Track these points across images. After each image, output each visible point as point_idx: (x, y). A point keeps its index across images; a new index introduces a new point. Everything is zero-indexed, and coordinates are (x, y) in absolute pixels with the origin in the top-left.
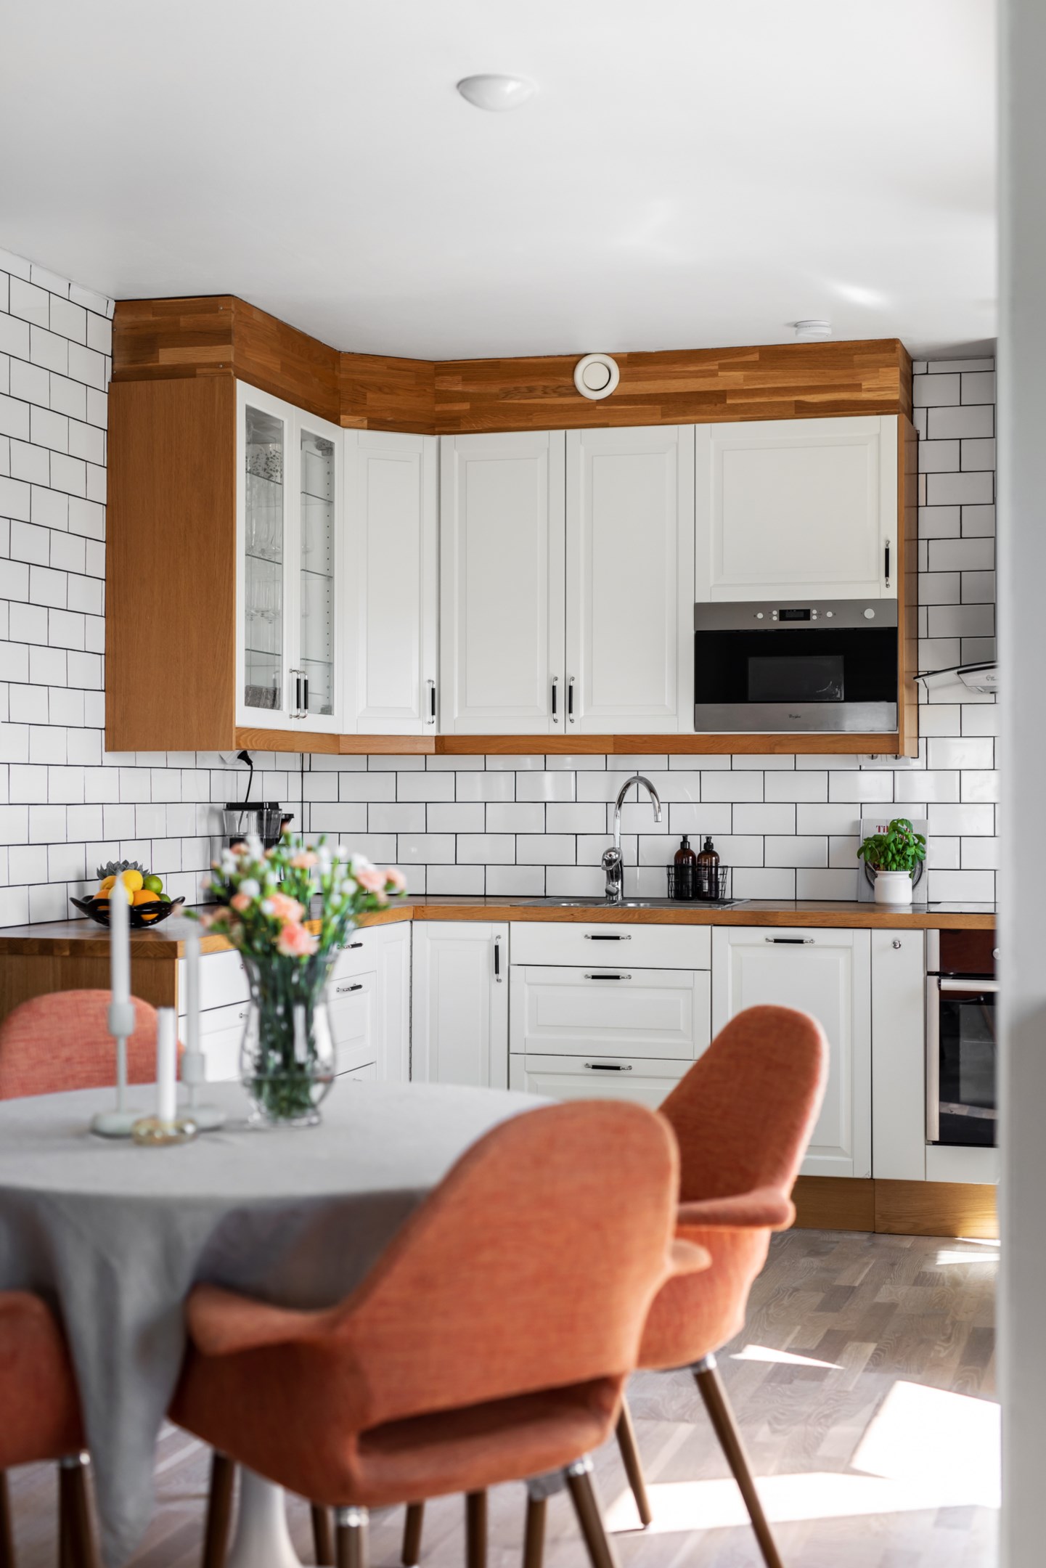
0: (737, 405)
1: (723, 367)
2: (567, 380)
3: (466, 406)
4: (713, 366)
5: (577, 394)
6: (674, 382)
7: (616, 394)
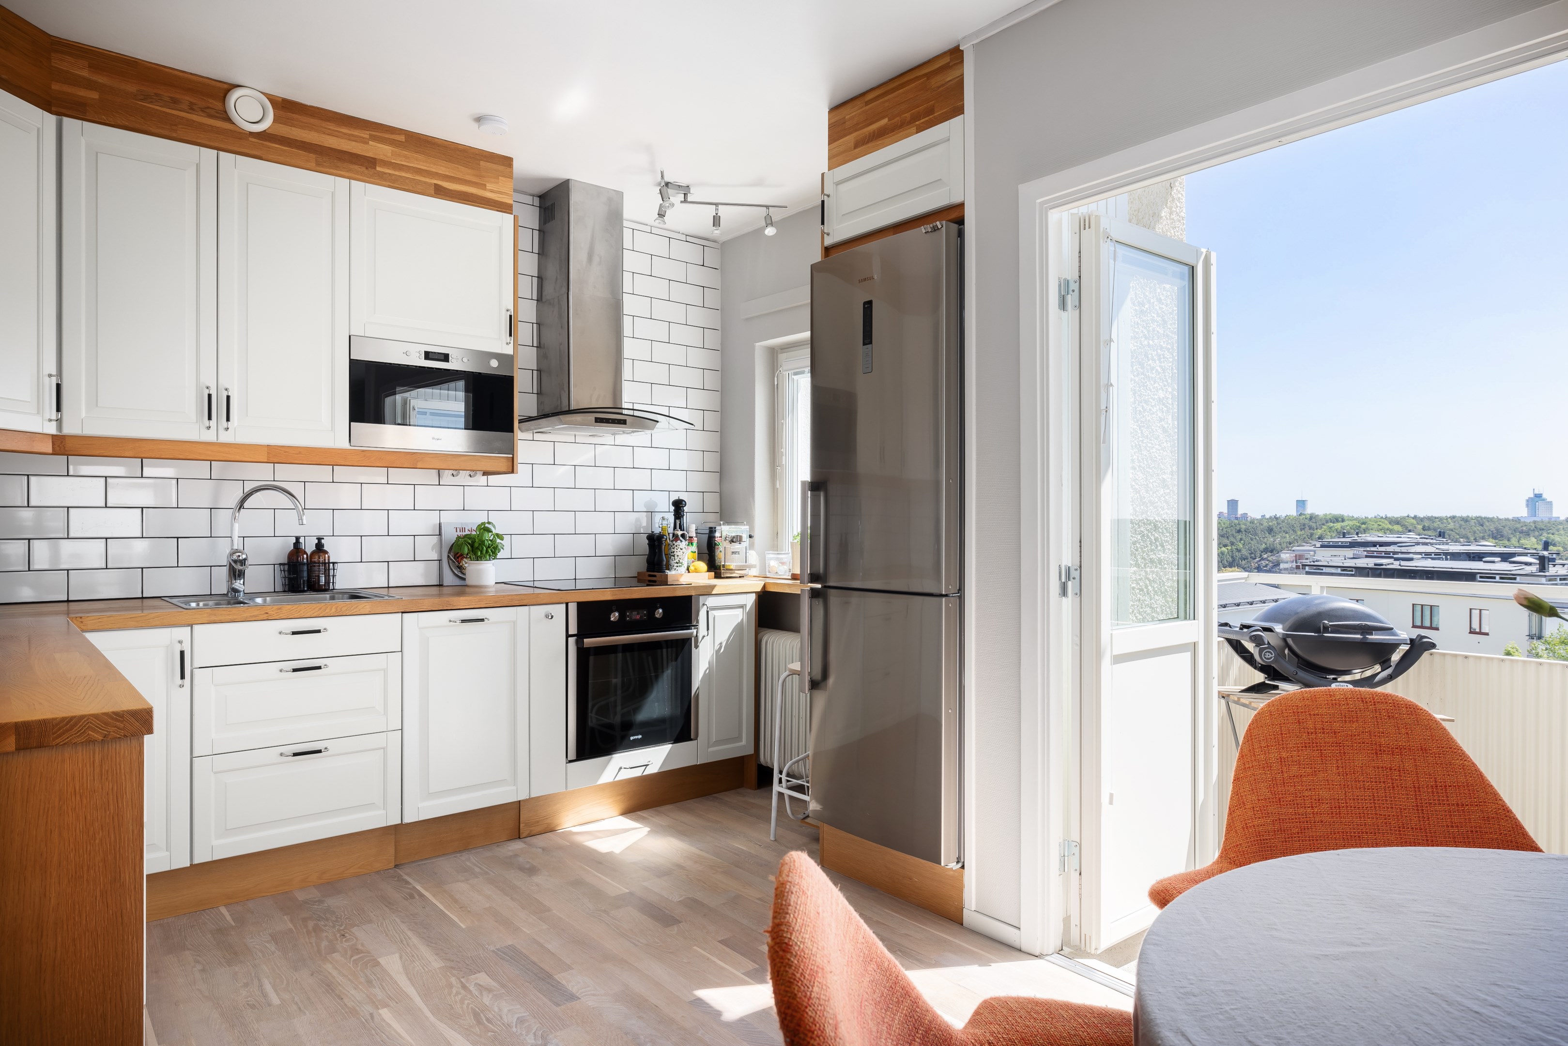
0: (386, 173)
1: (374, 138)
2: (218, 105)
3: (95, 95)
4: (365, 134)
5: (228, 119)
6: (327, 137)
7: (270, 131)
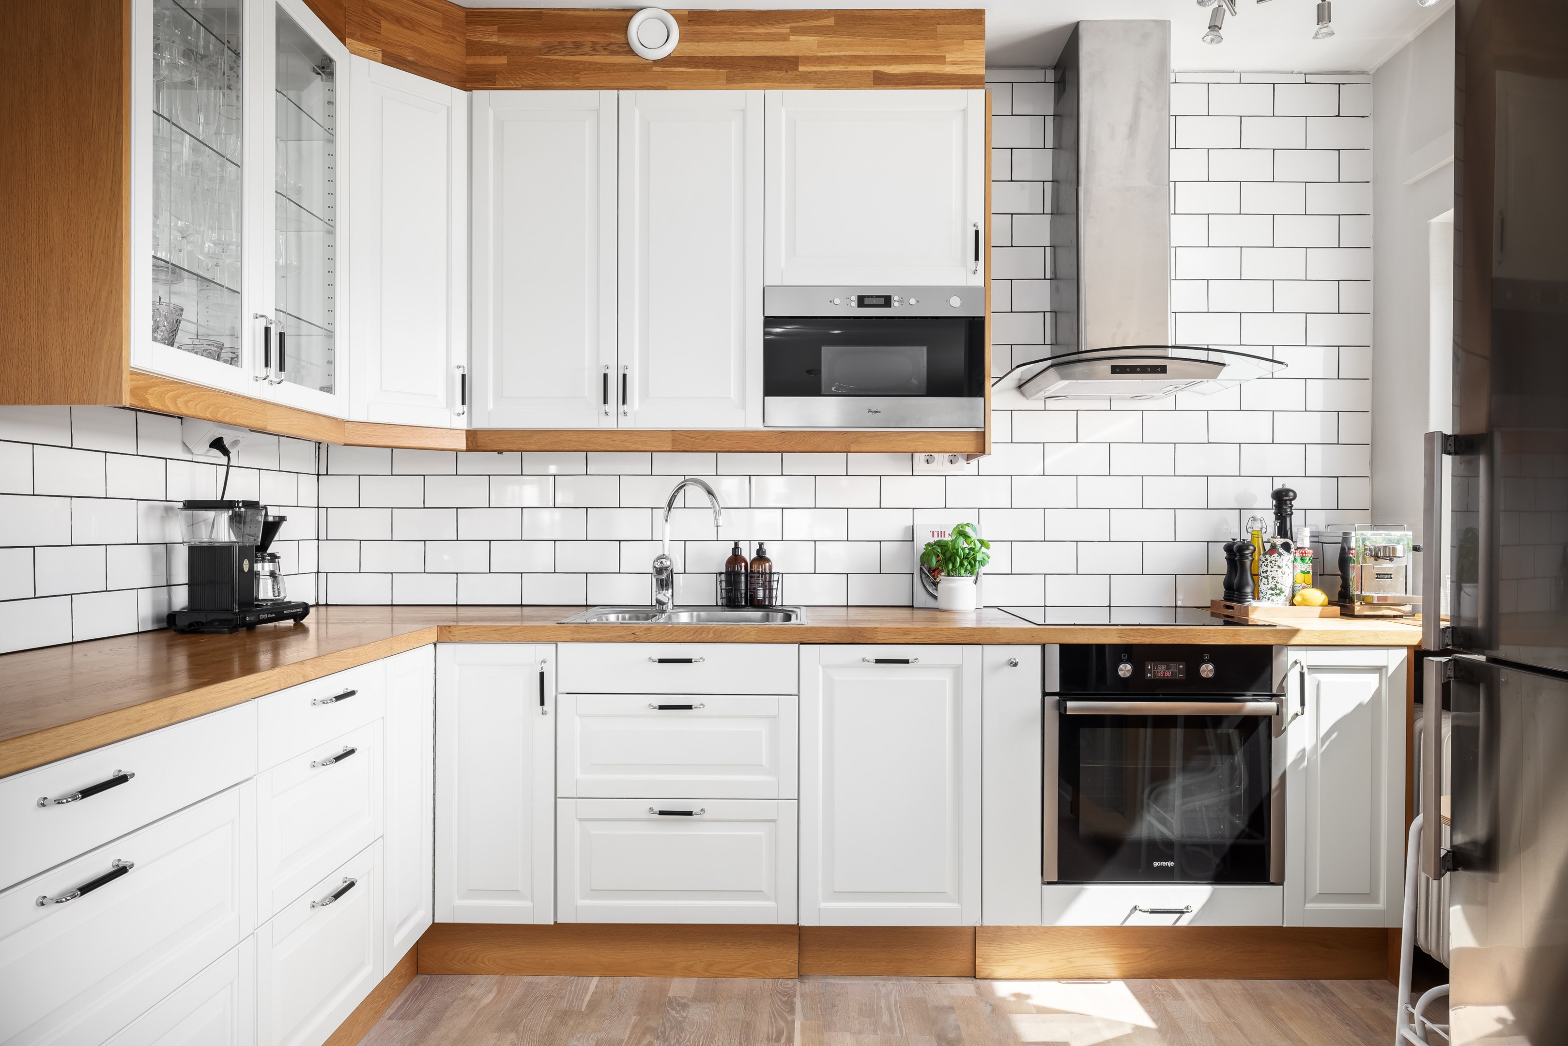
0: (810, 73)
1: (795, 31)
2: (617, 37)
3: (503, 60)
4: (784, 29)
5: (631, 52)
6: (739, 44)
7: (676, 54)
